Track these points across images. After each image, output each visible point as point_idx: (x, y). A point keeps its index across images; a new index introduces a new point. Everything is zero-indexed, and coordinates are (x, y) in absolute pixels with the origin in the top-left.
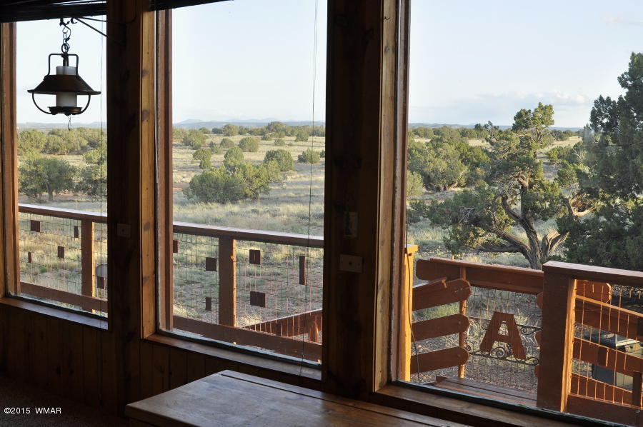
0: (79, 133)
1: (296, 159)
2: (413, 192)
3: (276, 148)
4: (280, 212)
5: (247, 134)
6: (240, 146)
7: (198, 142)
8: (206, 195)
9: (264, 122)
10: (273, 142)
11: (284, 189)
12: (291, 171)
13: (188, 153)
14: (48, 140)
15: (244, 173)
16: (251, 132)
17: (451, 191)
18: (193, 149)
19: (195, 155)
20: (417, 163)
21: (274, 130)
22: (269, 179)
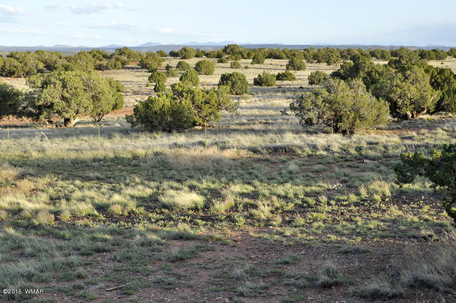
0: (36, 56)
1: (252, 82)
2: (378, 120)
3: (231, 71)
4: (230, 145)
5: (204, 57)
6: (196, 69)
7: (154, 65)
8: (151, 122)
9: (221, 45)
10: (229, 65)
11: (237, 115)
12: (245, 95)
13: (144, 76)
14: (5, 63)
15: (193, 100)
16: (207, 55)
17: (421, 119)
18: (150, 72)
19: (150, 78)
20: (382, 88)
21: (230, 52)
22: (220, 105)
